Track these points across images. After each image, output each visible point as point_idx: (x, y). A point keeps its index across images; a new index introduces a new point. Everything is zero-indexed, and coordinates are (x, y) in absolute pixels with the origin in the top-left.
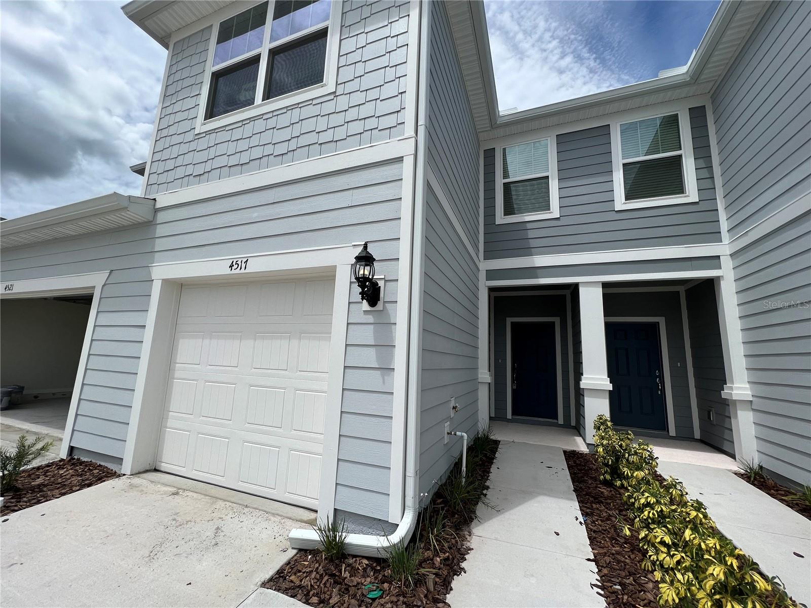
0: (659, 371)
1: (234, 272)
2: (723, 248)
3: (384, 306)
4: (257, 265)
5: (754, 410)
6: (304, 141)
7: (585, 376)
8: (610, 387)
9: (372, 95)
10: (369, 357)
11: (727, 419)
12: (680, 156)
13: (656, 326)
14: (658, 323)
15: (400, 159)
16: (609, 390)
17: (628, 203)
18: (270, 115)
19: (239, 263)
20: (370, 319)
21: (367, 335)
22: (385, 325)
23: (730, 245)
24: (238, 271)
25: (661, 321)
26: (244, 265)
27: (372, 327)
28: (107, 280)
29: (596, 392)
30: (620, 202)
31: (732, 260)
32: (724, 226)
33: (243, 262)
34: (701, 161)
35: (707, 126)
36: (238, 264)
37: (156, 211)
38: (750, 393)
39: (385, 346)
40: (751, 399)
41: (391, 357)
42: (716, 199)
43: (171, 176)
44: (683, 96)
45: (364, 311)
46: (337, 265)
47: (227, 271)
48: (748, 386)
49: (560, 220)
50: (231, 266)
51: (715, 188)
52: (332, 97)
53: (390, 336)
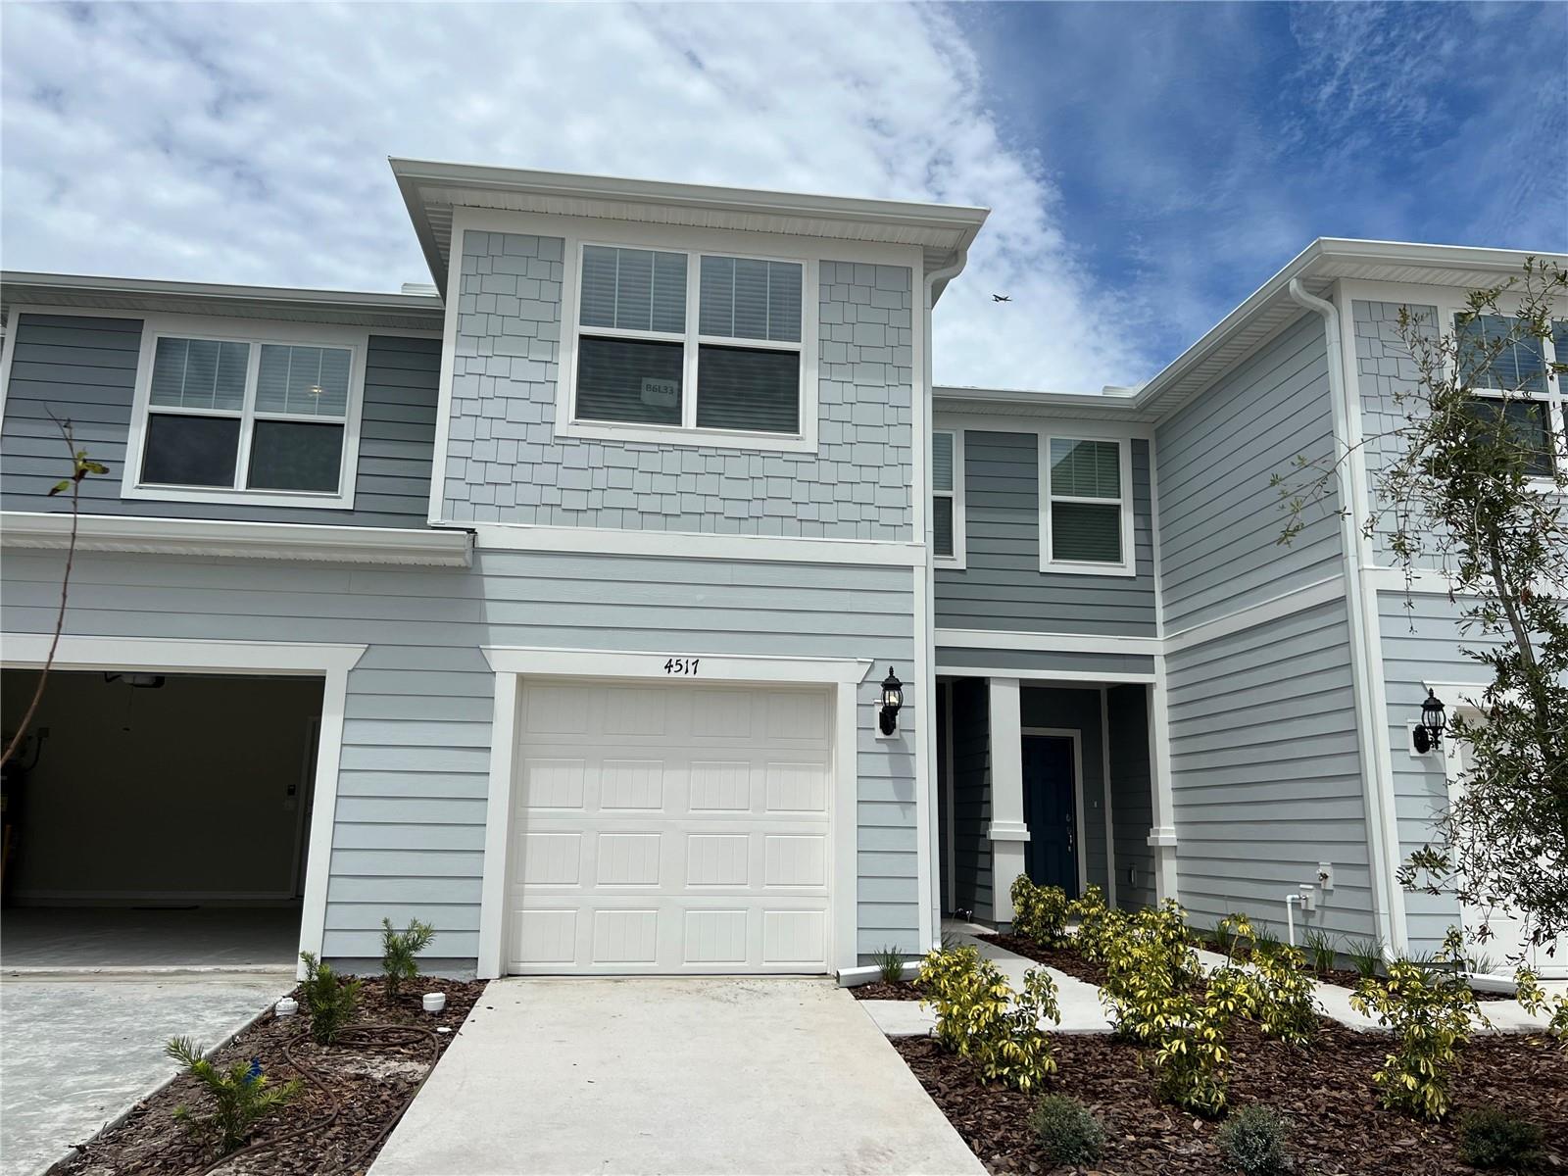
0: (1071, 815)
1: (673, 674)
2: (1156, 645)
3: (900, 735)
4: (713, 669)
5: (1178, 858)
6: (773, 507)
7: (995, 821)
8: (1027, 837)
9: (869, 474)
10: (887, 790)
11: (1151, 877)
12: (1119, 506)
13: (1068, 742)
14: (1072, 738)
15: (910, 568)
16: (1025, 842)
17: (1058, 563)
18: (713, 452)
19: (683, 662)
20: (884, 748)
21: (882, 766)
22: (902, 755)
23: (1167, 643)
24: (681, 674)
25: (1076, 734)
26: (691, 668)
27: (886, 757)
28: (358, 661)
29: (1009, 844)
30: (1047, 562)
31: (1166, 662)
32: (1160, 616)
33: (690, 663)
34: (1140, 518)
35: (1149, 485)
36: (681, 666)
37: (477, 551)
38: (1174, 836)
39: (904, 778)
40: (1175, 844)
41: (911, 790)
42: (1153, 576)
43: (505, 496)
44: (1126, 419)
45: (877, 739)
46: (839, 683)
47: (664, 673)
48: (1173, 828)
49: (966, 574)
50: (669, 667)
51: (1152, 561)
52: (812, 459)
53: (910, 768)
